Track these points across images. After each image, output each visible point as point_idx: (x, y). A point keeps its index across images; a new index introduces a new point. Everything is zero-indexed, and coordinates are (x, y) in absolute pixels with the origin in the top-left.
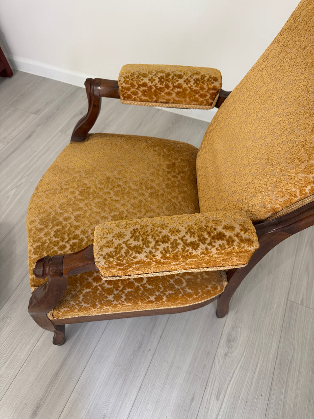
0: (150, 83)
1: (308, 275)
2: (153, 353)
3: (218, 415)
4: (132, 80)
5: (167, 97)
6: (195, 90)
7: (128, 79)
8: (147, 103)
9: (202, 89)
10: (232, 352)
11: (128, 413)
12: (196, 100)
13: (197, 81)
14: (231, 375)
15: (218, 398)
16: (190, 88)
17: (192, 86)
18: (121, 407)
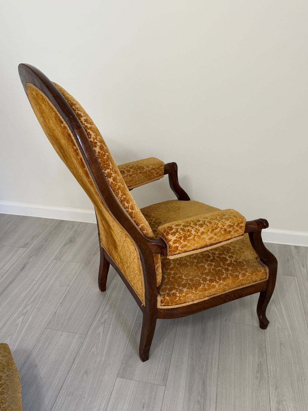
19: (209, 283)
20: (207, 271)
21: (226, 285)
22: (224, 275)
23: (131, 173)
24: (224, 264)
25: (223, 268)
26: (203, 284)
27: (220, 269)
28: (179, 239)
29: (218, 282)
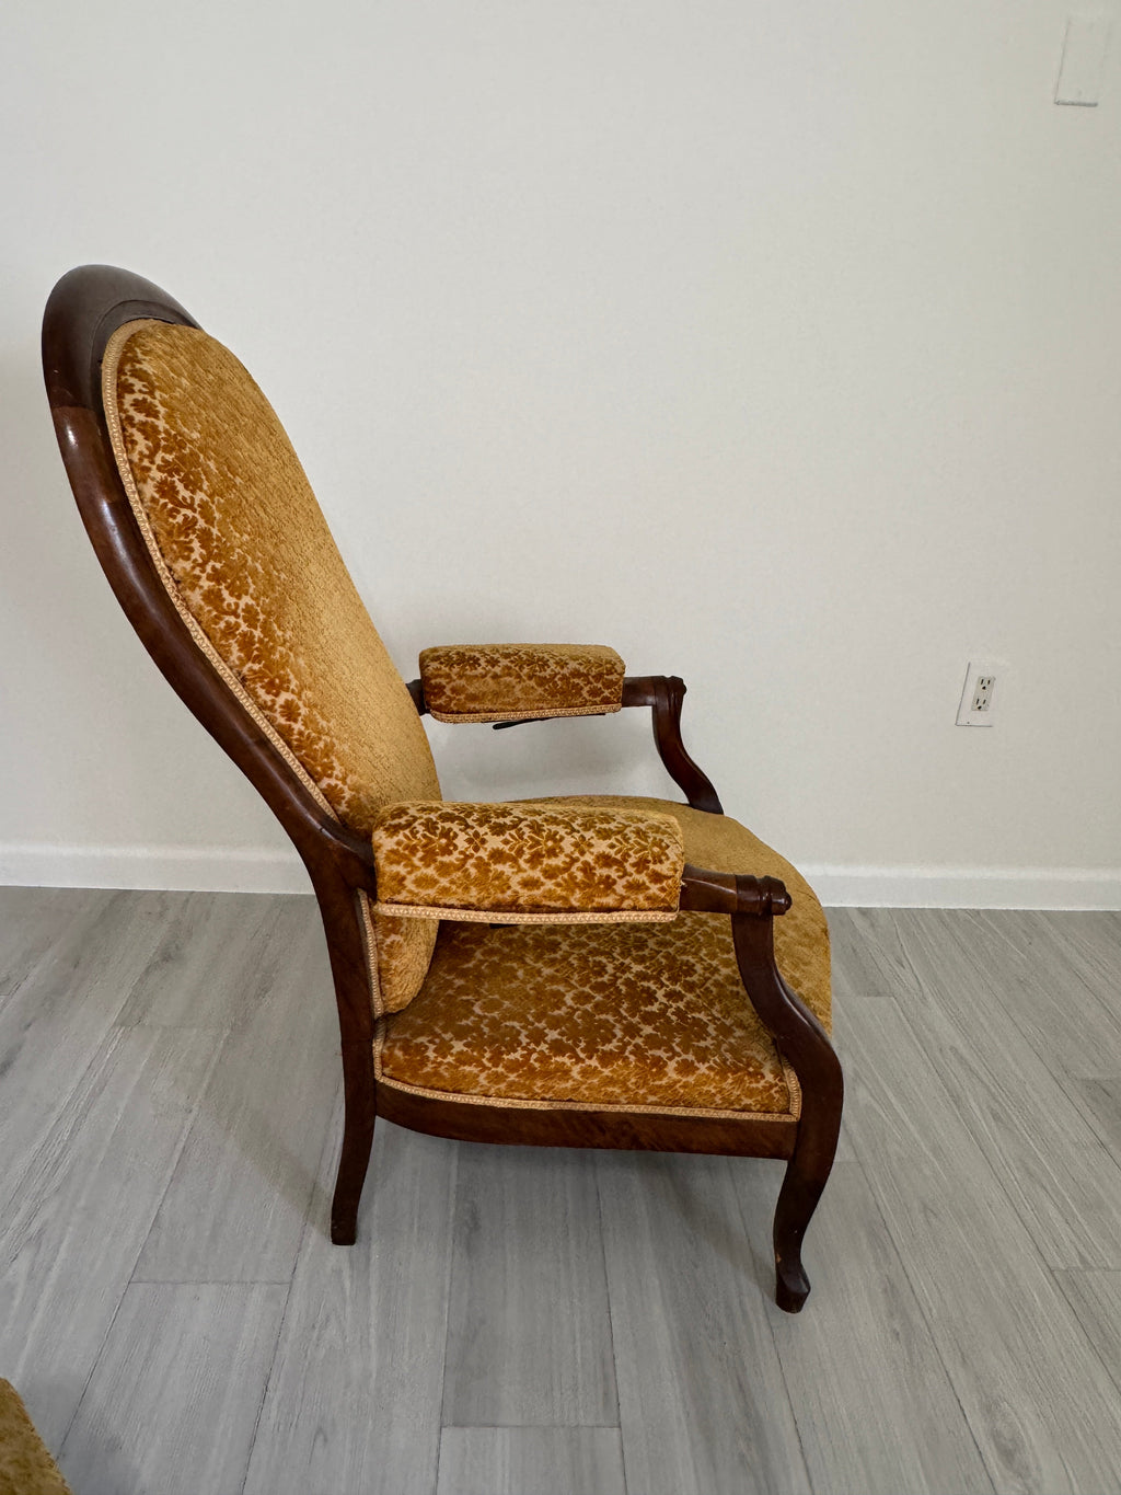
19: (547, 1051)
20: (563, 1011)
21: (610, 1081)
22: (610, 1042)
23: (497, 670)
24: (633, 1010)
25: (620, 1022)
26: (524, 1048)
27: (608, 1021)
28: (407, 852)
29: (580, 1059)
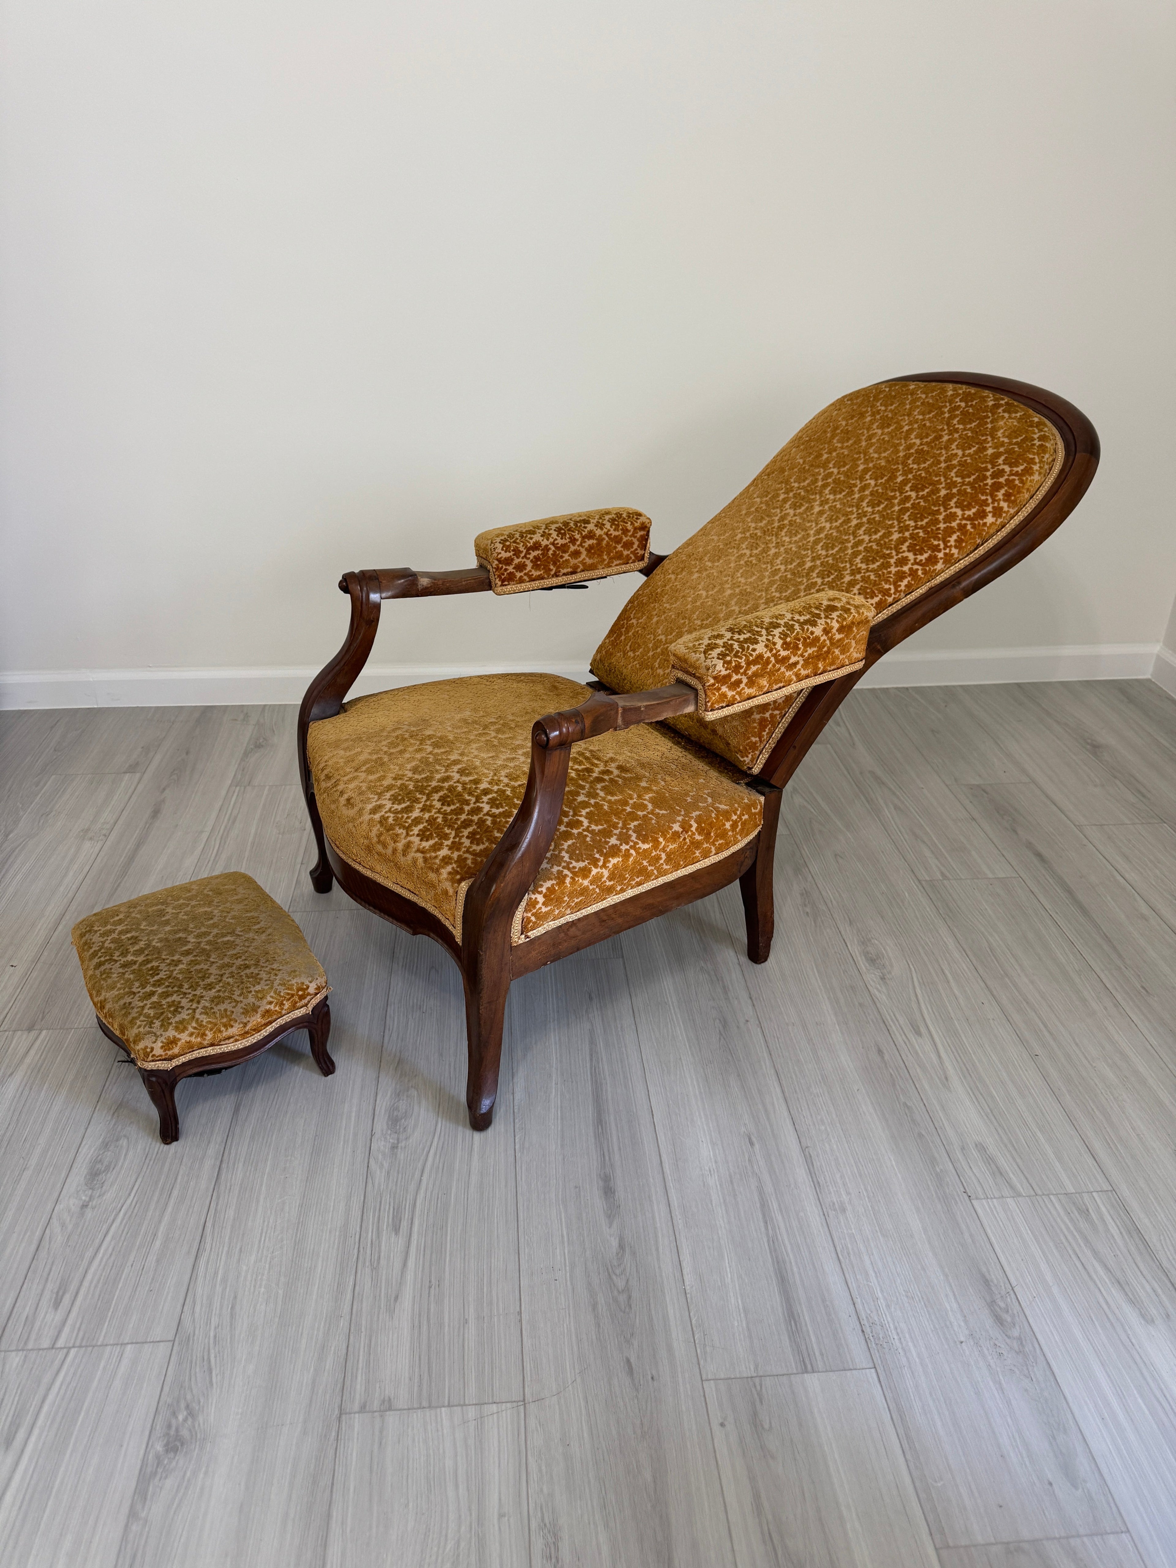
0: (545, 540)
1: (924, 842)
2: (757, 1022)
3: (938, 1052)
4: (514, 542)
5: (573, 562)
6: (616, 537)
7: (508, 543)
8: (542, 581)
9: (625, 531)
10: (890, 973)
11: (786, 1113)
12: (619, 556)
13: (612, 521)
14: (913, 998)
15: (918, 1033)
16: (607, 534)
17: (609, 530)
18: (766, 1111)
